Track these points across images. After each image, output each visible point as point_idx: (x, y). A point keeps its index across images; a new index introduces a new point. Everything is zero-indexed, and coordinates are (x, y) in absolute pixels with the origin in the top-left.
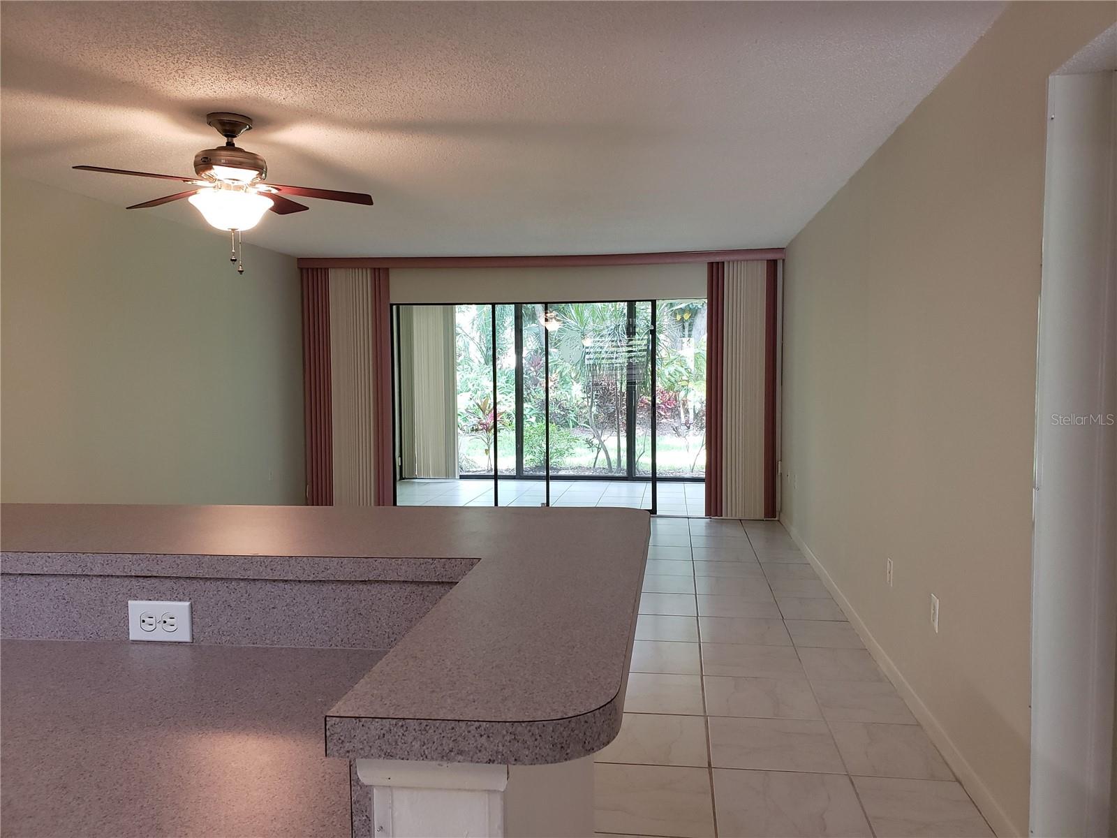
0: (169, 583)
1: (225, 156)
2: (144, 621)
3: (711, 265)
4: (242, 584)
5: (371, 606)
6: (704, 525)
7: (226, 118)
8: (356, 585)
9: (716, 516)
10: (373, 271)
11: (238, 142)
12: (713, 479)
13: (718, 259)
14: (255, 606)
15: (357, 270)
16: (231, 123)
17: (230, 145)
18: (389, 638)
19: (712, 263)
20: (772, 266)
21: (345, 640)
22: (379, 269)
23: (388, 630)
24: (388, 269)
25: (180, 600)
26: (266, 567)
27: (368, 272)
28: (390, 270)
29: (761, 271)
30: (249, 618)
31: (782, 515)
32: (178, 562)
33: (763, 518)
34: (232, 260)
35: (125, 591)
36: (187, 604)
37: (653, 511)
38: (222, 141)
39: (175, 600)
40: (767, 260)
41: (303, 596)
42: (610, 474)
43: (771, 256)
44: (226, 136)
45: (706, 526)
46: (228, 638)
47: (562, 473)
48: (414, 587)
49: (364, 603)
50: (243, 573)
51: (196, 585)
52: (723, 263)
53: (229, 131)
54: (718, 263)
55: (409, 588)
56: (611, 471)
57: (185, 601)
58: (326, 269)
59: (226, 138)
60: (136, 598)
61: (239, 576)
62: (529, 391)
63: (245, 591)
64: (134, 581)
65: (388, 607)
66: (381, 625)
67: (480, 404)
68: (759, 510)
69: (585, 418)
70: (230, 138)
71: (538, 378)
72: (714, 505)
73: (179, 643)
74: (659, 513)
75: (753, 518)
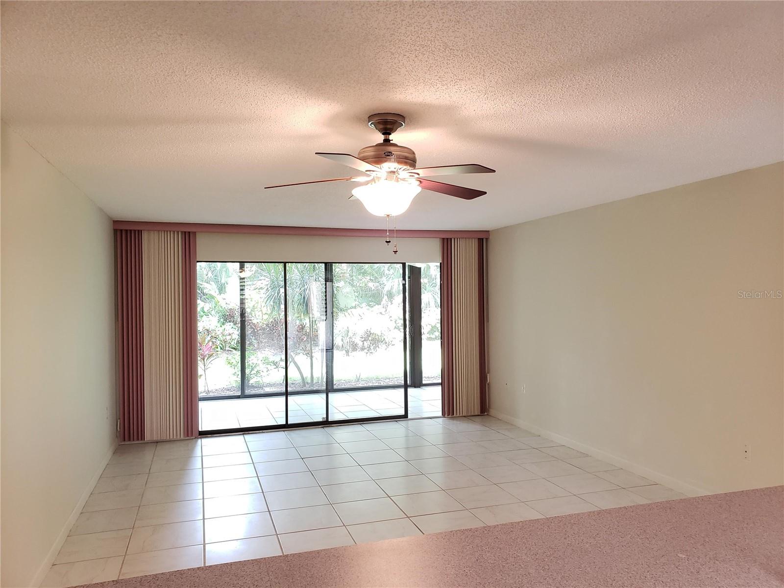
6: (441, 423)
9: (449, 415)
10: (183, 233)
15: (169, 233)
17: (387, 141)
19: (444, 238)
20: (481, 241)
22: (189, 232)
24: (195, 232)
27: (179, 235)
28: (197, 233)
29: (474, 245)
31: (493, 411)
33: (479, 413)
37: (406, 416)
40: (478, 239)
43: (480, 235)
54: (448, 238)
56: (305, 386)
58: (140, 232)
59: (383, 136)
68: (477, 408)
70: (387, 136)
72: (448, 408)
74: (409, 416)
75: (473, 414)
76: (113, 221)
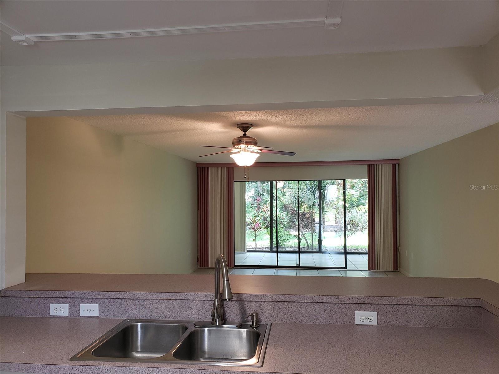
0: (370, 306)
1: (245, 140)
2: (361, 318)
3: (369, 166)
4: (395, 306)
5: (440, 314)
6: (368, 273)
7: (244, 125)
8: (435, 307)
9: (373, 270)
10: (227, 168)
11: (248, 133)
12: (372, 252)
13: (372, 163)
14: (400, 313)
15: (221, 168)
16: (246, 127)
17: (245, 135)
18: (446, 323)
19: (370, 165)
20: (394, 166)
21: (431, 324)
22: (230, 167)
23: (446, 321)
25: (373, 311)
26: (405, 300)
27: (226, 169)
28: (234, 168)
29: (389, 168)
30: (398, 317)
31: (400, 268)
32: (375, 299)
33: (393, 270)
34: (245, 177)
35: (354, 308)
36: (377, 312)
37: (346, 268)
38: (242, 133)
39: (371, 311)
40: (392, 164)
41: (417, 310)
42: (308, 250)
43: (394, 162)
44: (244, 132)
45: (369, 274)
46: (390, 323)
47: (288, 249)
48: (456, 307)
49: (438, 312)
50: (397, 302)
51: (379, 306)
52: (374, 165)
53: (245, 130)
54: (372, 165)
55: (453, 308)
56: (309, 248)
57: (375, 311)
58: (208, 168)
59: (243, 132)
60: (358, 310)
61: (396, 303)
62: (258, 212)
63: (396, 308)
64: (357, 305)
65: (446, 314)
66: (444, 320)
67: (252, 220)
68: (391, 267)
69: (283, 224)
71: (260, 206)
72: (372, 265)
73: (373, 325)
74: (348, 269)
75: (388, 270)
76: (197, 163)
